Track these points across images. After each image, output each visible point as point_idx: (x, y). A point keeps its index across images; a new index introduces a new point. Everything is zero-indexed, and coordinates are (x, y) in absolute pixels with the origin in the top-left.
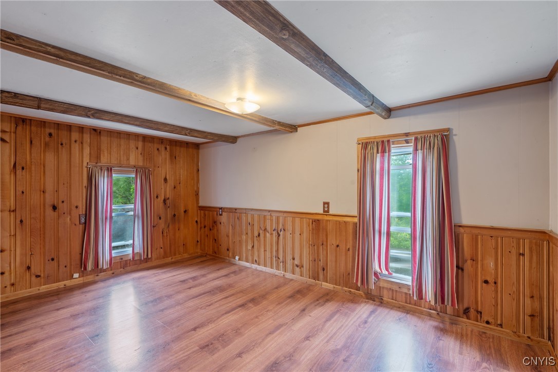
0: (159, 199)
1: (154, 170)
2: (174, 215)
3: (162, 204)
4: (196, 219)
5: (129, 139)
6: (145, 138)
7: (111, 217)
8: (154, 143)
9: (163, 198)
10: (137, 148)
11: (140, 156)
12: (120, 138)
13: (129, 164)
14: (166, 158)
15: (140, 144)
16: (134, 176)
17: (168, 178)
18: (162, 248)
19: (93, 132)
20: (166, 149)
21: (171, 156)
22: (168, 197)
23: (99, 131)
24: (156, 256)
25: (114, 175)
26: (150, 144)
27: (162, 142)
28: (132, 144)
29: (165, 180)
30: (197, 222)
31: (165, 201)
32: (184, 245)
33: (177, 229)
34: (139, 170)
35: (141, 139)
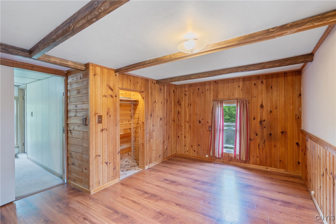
0: (255, 121)
1: (252, 100)
2: (270, 134)
3: (258, 124)
4: (297, 141)
5: (234, 82)
6: (244, 79)
7: (223, 129)
8: (251, 80)
9: (259, 120)
10: (239, 87)
11: (241, 91)
12: (228, 83)
13: (234, 98)
14: (262, 90)
15: (241, 84)
16: (236, 105)
17: (264, 105)
18: (258, 157)
19: (215, 83)
20: (262, 82)
21: (267, 87)
22: (264, 119)
23: (217, 82)
24: (253, 161)
25: (224, 105)
26: (248, 82)
27: (258, 78)
28: (236, 85)
29: (262, 106)
30: (297, 144)
31: (261, 122)
32: (280, 161)
33: (273, 146)
34: (239, 101)
35: (241, 80)
